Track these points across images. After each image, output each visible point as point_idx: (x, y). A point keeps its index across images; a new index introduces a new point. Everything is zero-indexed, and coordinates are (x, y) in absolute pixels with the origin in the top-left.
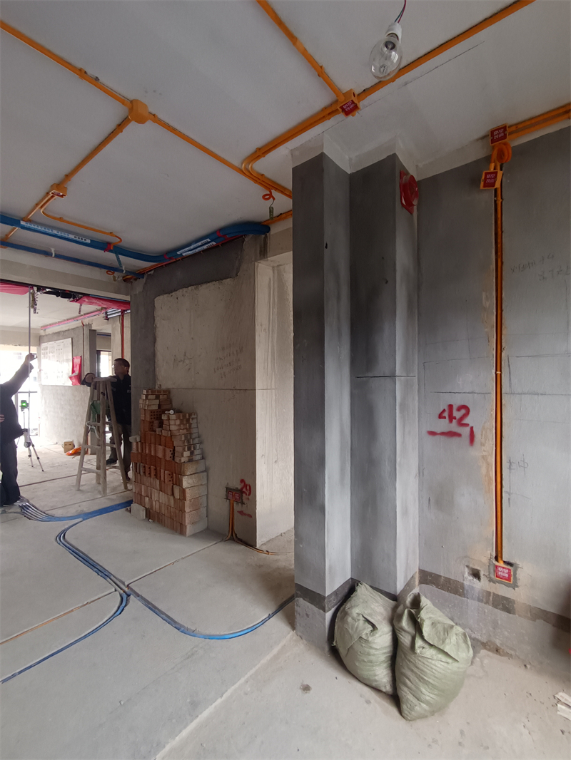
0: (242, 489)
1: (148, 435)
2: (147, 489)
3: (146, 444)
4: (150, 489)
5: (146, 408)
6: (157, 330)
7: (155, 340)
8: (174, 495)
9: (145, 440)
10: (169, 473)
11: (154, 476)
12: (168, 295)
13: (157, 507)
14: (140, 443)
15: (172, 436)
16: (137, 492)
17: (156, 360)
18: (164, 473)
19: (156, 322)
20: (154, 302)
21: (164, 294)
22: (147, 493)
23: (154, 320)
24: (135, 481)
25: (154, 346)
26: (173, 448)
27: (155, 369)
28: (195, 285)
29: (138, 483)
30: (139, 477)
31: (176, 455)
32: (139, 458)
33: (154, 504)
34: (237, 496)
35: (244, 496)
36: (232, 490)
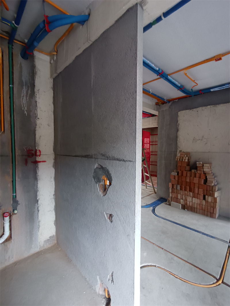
1: (185, 173)
2: (182, 196)
3: (182, 176)
4: (185, 196)
5: (184, 161)
6: (180, 126)
7: (178, 130)
8: (206, 200)
9: (182, 175)
10: (202, 190)
11: (188, 191)
12: (189, 110)
13: (191, 204)
14: (177, 176)
15: (206, 174)
16: (174, 197)
17: (178, 139)
18: (198, 190)
19: (179, 122)
20: (178, 113)
21: (186, 110)
22: (182, 198)
23: (177, 122)
24: (172, 192)
25: (177, 133)
26: (205, 179)
27: (177, 143)
28: (214, 105)
29: (174, 193)
30: (175, 190)
31: (208, 182)
32: (176, 182)
33: (188, 203)
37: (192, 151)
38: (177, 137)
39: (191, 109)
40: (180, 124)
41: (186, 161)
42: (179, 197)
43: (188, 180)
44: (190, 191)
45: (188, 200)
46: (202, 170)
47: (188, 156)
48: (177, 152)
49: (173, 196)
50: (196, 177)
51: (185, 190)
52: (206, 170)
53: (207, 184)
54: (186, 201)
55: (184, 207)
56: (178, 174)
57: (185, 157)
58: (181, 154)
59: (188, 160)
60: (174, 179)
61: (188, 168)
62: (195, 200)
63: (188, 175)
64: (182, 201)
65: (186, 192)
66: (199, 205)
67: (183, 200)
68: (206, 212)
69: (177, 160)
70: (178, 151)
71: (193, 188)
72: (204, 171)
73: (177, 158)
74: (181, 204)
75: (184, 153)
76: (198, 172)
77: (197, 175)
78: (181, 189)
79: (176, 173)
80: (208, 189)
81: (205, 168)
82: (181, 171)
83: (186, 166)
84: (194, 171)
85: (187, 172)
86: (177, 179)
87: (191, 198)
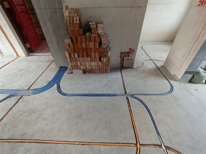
0: (129, 51)
1: (79, 37)
2: (81, 63)
4: (84, 62)
5: (75, 22)
8: (102, 61)
10: (98, 53)
13: (90, 68)
14: (72, 43)
15: (100, 36)
16: (73, 65)
18: (95, 54)
24: (71, 61)
26: (99, 42)
29: (73, 61)
30: (74, 59)
31: (102, 45)
32: (73, 50)
33: (88, 67)
34: (126, 55)
35: (130, 54)
36: (124, 53)
37: (81, 7)
41: (77, 22)
42: (79, 64)
43: (84, 46)
44: (87, 56)
45: (87, 65)
46: (96, 32)
47: (78, 15)
48: (62, 8)
50: (91, 42)
51: (83, 57)
52: (100, 31)
53: (102, 47)
54: (85, 66)
55: (85, 72)
56: (72, 41)
57: (76, 17)
58: (70, 13)
59: (80, 20)
60: (69, 47)
61: (81, 31)
62: (93, 64)
63: (83, 40)
64: (82, 67)
66: (96, 67)
67: (83, 65)
68: (102, 71)
69: (67, 22)
70: (64, 7)
71: (90, 53)
72: (98, 33)
73: (65, 19)
74: (82, 70)
75: (74, 11)
76: (93, 35)
77: (92, 39)
78: (79, 56)
79: (70, 40)
80: (103, 52)
81: (99, 29)
82: (74, 36)
83: (78, 29)
84: (89, 34)
85: (81, 36)
86: (72, 47)
87: (90, 62)
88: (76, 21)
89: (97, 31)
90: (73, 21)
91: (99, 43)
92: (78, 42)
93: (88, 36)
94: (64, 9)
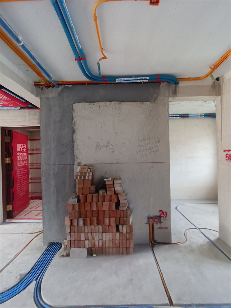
0: (160, 215)
1: (89, 197)
3: (86, 203)
4: (91, 234)
6: (76, 125)
7: (74, 132)
8: (120, 231)
9: (86, 201)
10: (114, 218)
11: (96, 224)
12: (89, 103)
13: (100, 244)
14: (78, 204)
15: (117, 194)
17: (75, 145)
18: (109, 219)
19: (75, 119)
20: (73, 106)
21: (85, 102)
22: (86, 238)
23: (73, 119)
24: (70, 233)
25: (73, 136)
26: (117, 201)
27: (73, 151)
28: (119, 101)
29: (74, 233)
30: (76, 229)
31: (121, 205)
32: (77, 215)
33: (97, 243)
34: (156, 220)
35: (162, 218)
36: (152, 217)
37: (96, 163)
38: (73, 142)
39: (91, 102)
40: (78, 122)
41: (90, 179)
42: (83, 238)
43: (95, 208)
44: (98, 224)
45: (96, 239)
46: (113, 189)
47: (91, 170)
49: (73, 239)
50: (105, 202)
51: (91, 224)
52: (118, 188)
53: (120, 208)
54: (93, 241)
55: (91, 253)
56: (79, 201)
57: (89, 173)
58: (82, 169)
59: (93, 176)
60: (73, 210)
61: (93, 188)
62: (107, 236)
63: (95, 199)
64: (87, 242)
65: (93, 227)
66: (111, 242)
67: (88, 240)
68: (121, 249)
69: (77, 178)
70: (76, 163)
71: (102, 218)
72: (115, 191)
73: (75, 175)
74: (87, 248)
75: (87, 167)
76: (108, 193)
77: (107, 198)
78: (85, 224)
79: (76, 200)
80: (122, 216)
81: (116, 186)
82: (83, 194)
83: (90, 186)
84: (103, 192)
85: (92, 194)
86: (77, 209)
87: (101, 233)
88: (88, 177)
89: (114, 187)
90: (85, 177)
91: (116, 203)
92: (86, 202)
93: (101, 194)
94: (75, 165)
